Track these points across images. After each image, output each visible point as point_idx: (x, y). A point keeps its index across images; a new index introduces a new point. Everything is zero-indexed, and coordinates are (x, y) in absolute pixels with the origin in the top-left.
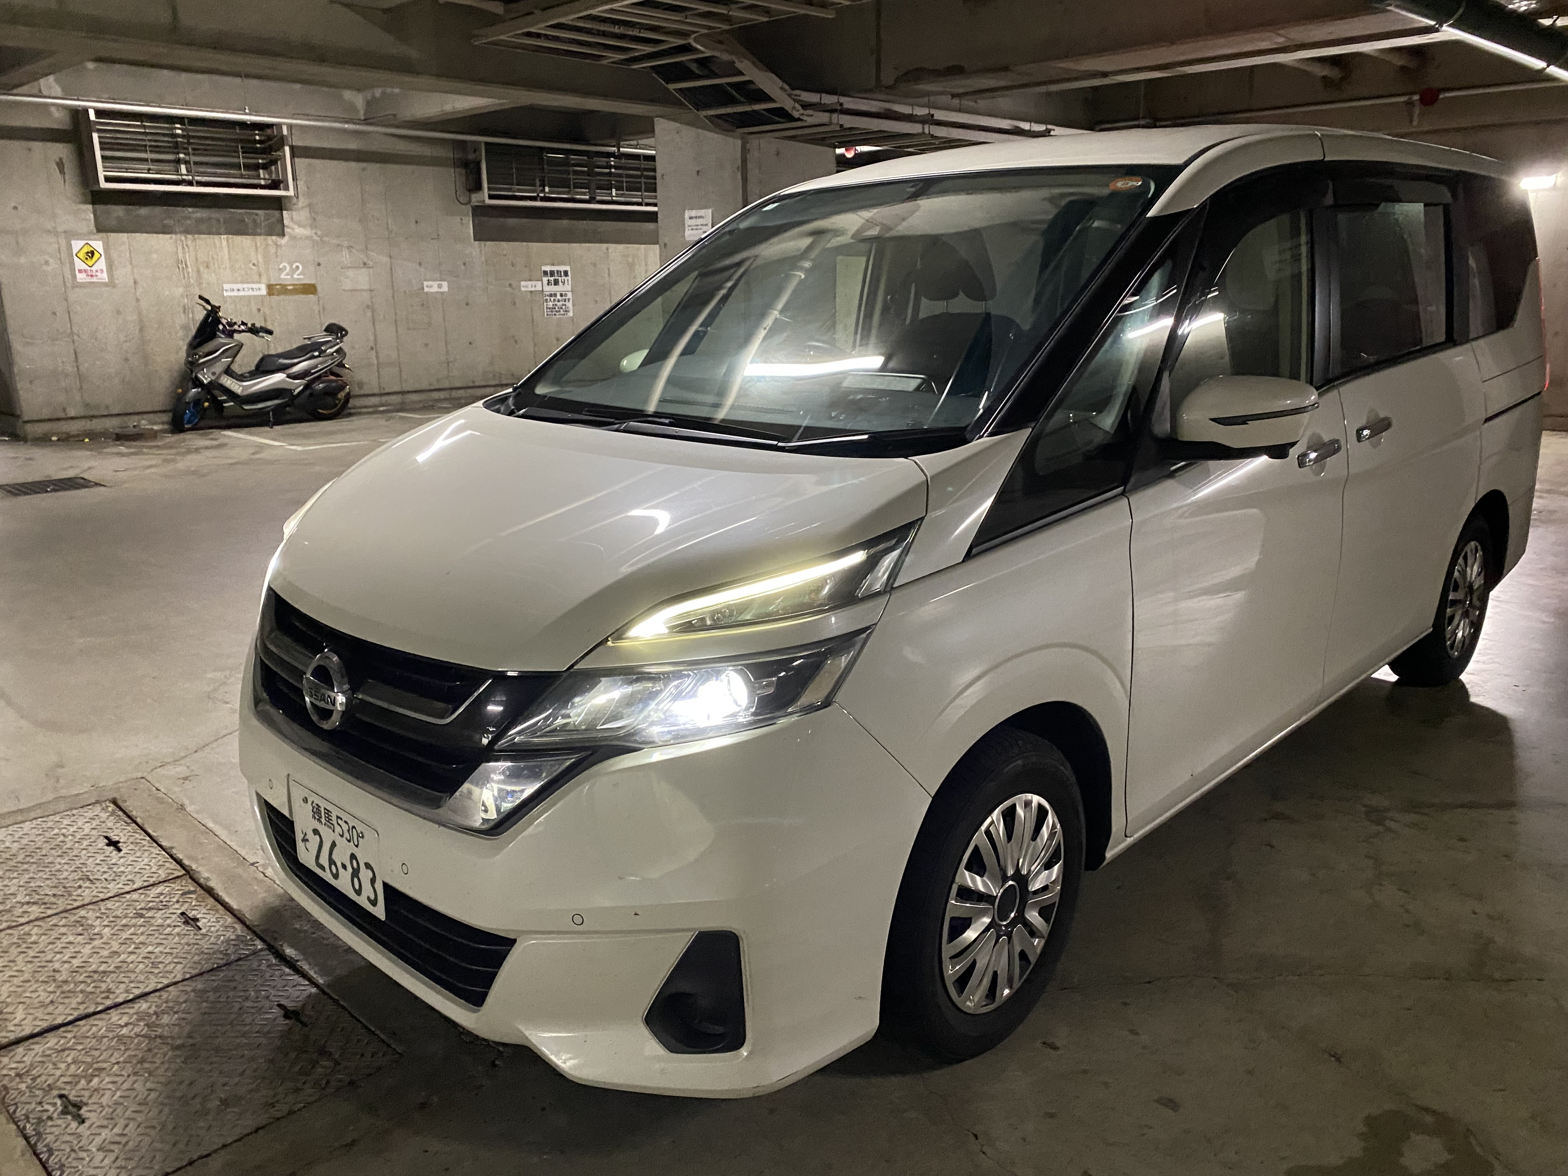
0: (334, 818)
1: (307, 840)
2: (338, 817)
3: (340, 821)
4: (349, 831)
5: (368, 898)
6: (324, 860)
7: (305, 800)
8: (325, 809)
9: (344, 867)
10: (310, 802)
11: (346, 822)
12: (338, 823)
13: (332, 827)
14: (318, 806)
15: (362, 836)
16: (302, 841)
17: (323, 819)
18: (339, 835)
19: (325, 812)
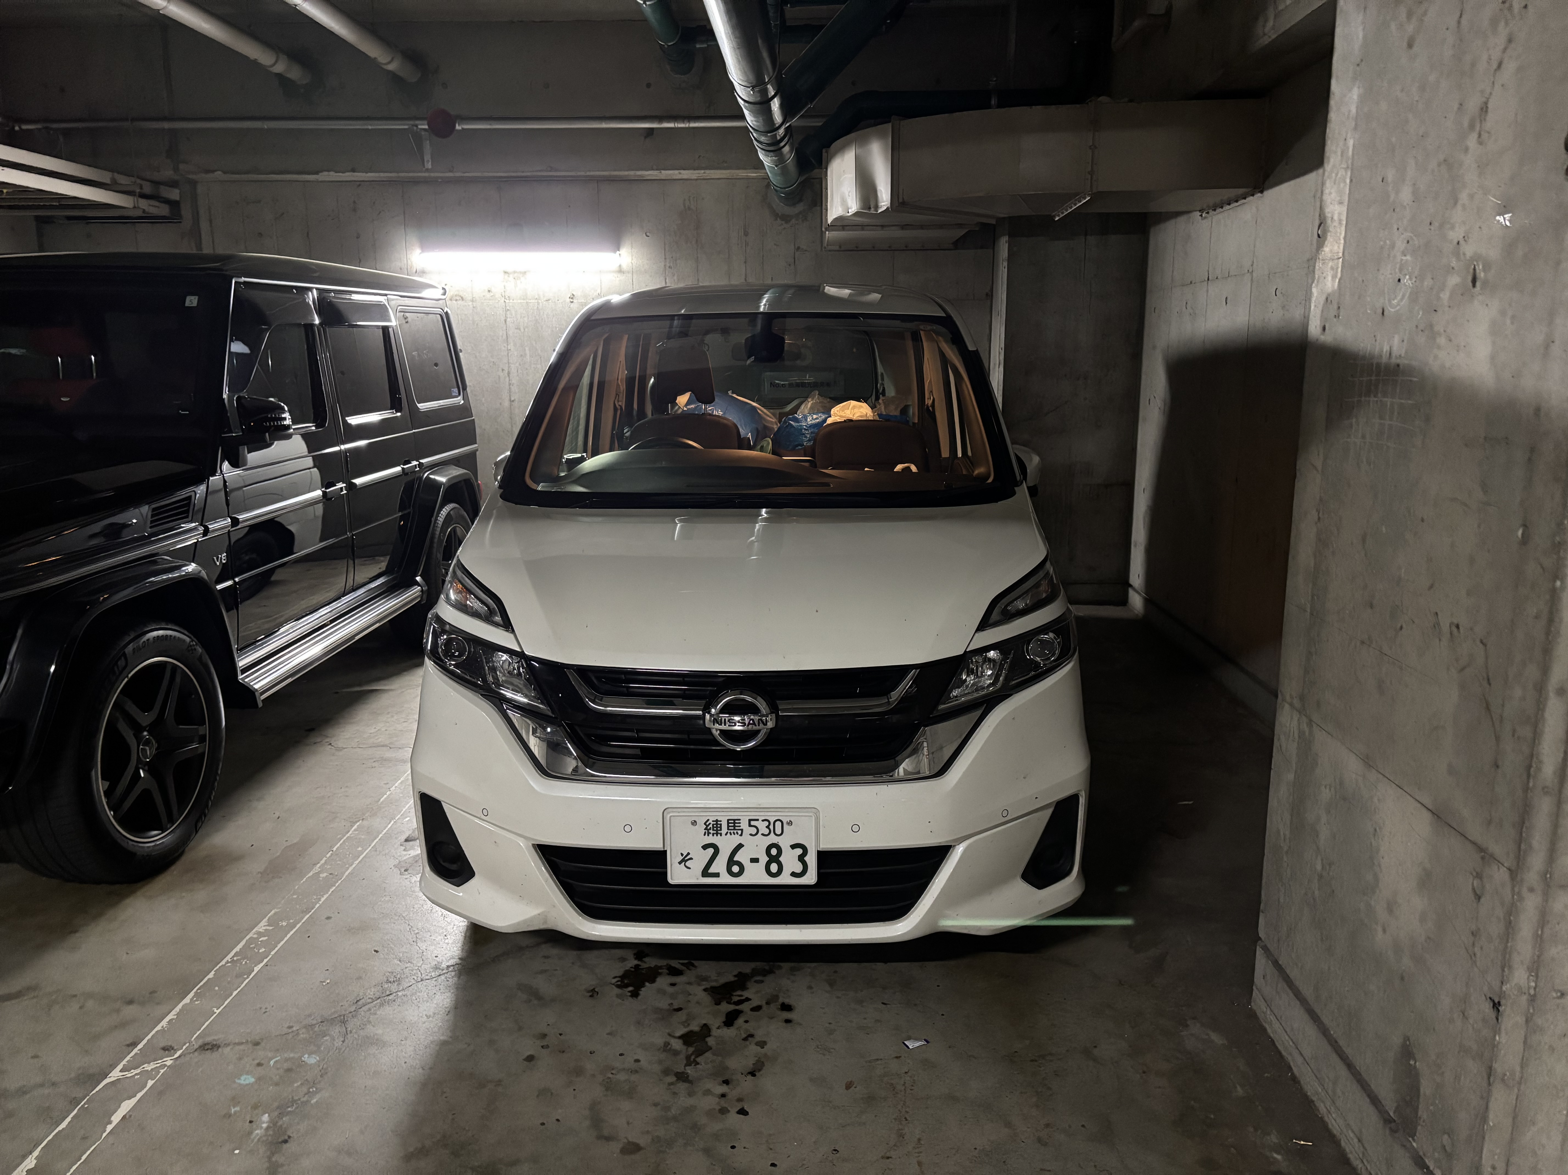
0: (744, 825)
1: (691, 859)
2: (750, 820)
3: (753, 823)
4: (768, 827)
5: (794, 874)
6: (719, 866)
7: (694, 823)
8: (728, 820)
9: (755, 860)
10: (701, 822)
11: (763, 821)
12: (750, 825)
13: (740, 832)
14: (717, 821)
15: (790, 823)
16: (680, 863)
17: (724, 829)
18: (751, 835)
19: (728, 823)
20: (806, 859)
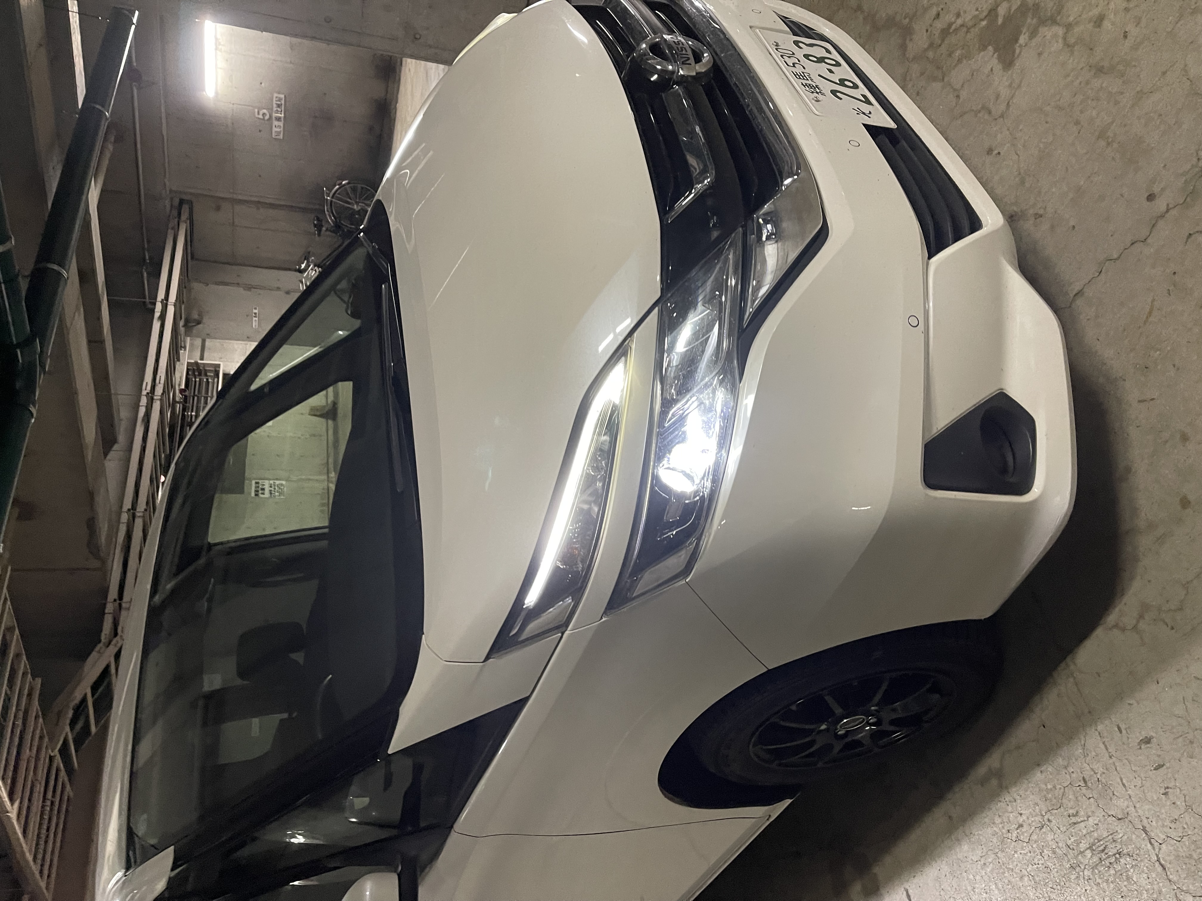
4: (789, 57)
9: (831, 71)
12: (794, 66)
13: (805, 74)
14: (802, 84)
15: (777, 45)
16: (869, 117)
17: (810, 82)
18: (804, 68)
19: (800, 78)
20: (807, 43)
